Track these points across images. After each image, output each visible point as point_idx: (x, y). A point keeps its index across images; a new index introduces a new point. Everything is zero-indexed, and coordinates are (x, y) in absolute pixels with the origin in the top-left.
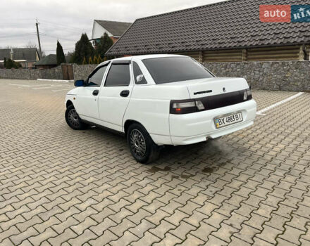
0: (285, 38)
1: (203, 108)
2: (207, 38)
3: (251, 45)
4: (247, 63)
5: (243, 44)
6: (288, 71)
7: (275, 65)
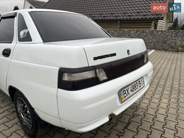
0: (144, 15)
1: (105, 78)
2: (96, 13)
3: (123, 19)
4: (121, 30)
5: (119, 18)
6: (146, 36)
7: (138, 32)
